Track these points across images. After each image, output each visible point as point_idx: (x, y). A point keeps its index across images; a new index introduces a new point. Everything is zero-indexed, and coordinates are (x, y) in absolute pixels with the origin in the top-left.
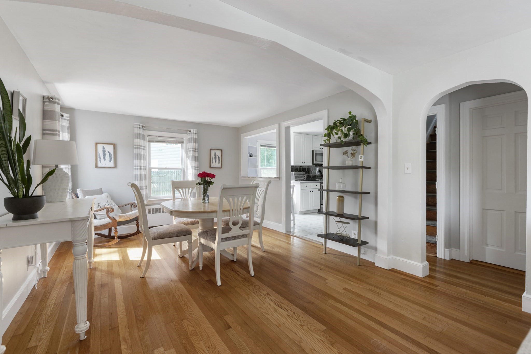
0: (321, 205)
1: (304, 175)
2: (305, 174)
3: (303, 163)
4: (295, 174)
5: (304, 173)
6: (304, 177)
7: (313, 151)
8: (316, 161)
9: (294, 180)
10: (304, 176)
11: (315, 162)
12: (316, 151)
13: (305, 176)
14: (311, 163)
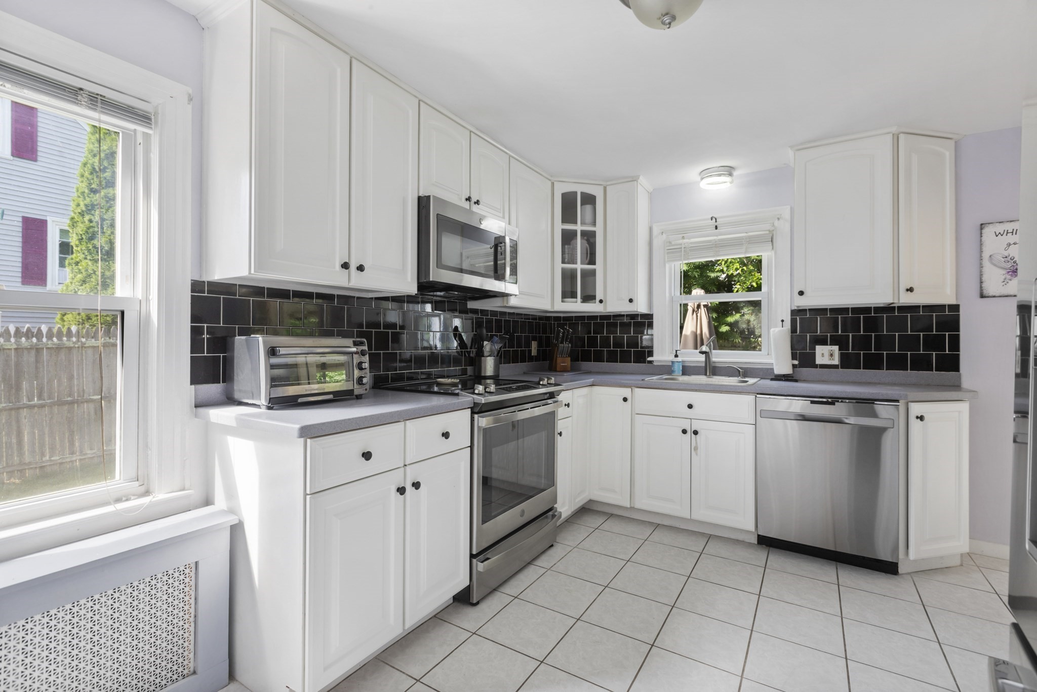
0: (472, 556)
1: (356, 359)
2: (366, 348)
3: (345, 266)
4: (272, 352)
5: (356, 344)
6: (357, 373)
7: (423, 203)
8: (440, 265)
9: (263, 401)
10: (360, 366)
11: (438, 275)
12: (441, 202)
13: (366, 365)
14: (409, 279)
